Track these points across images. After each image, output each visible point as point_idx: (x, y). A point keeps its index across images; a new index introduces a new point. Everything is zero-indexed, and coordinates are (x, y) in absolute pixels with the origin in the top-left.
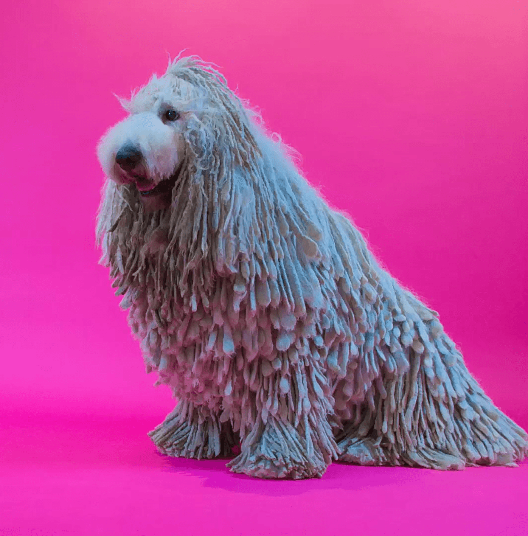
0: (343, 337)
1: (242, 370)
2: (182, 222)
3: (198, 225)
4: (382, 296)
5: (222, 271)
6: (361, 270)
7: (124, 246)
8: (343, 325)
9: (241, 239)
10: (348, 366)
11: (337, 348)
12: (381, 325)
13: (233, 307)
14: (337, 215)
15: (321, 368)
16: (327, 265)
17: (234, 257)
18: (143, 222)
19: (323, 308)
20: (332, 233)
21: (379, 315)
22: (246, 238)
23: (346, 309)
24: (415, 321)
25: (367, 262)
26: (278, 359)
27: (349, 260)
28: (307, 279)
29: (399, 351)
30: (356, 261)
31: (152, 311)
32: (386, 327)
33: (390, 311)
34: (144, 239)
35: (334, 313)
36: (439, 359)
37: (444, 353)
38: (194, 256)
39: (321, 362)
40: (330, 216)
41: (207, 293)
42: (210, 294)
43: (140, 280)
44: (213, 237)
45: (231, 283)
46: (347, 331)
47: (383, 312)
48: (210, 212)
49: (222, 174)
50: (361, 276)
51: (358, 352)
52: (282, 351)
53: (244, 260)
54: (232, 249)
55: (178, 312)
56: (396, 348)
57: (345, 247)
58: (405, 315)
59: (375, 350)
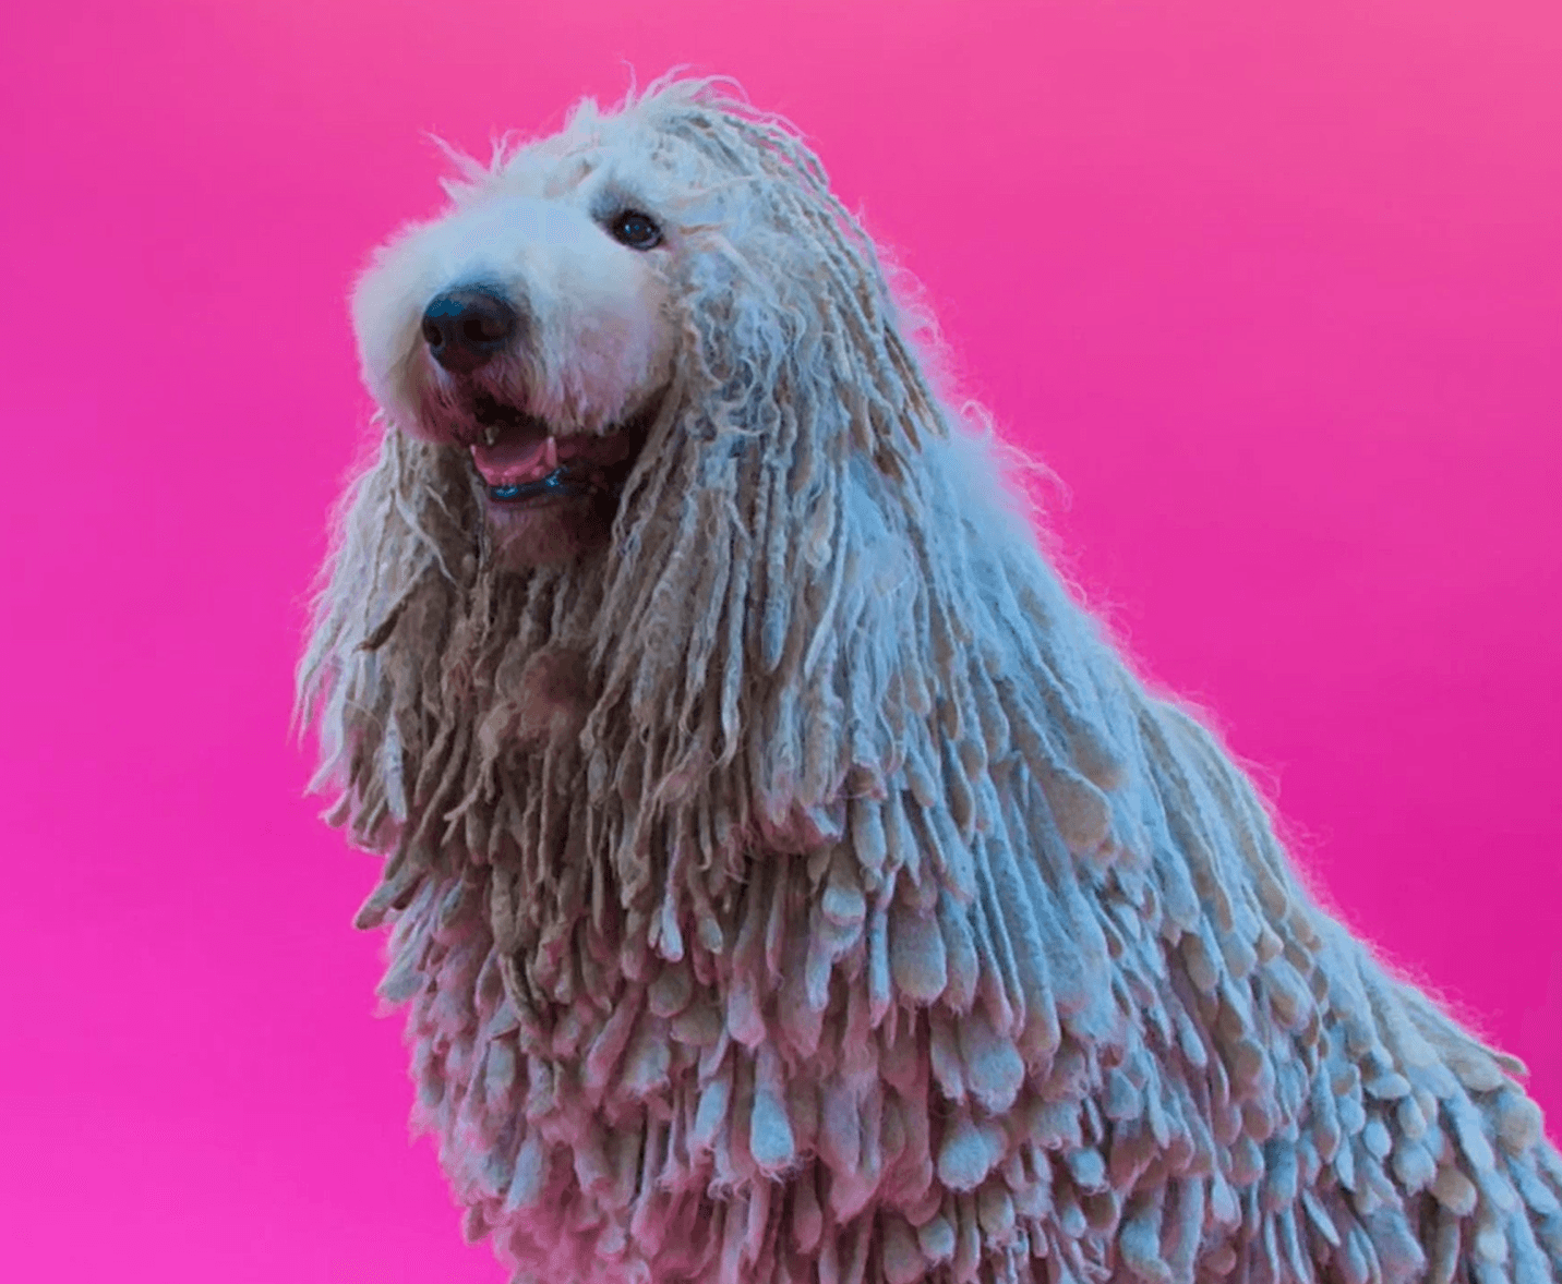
0: (1185, 1156)
1: (817, 1251)
2: (647, 622)
3: (711, 633)
4: (1325, 1006)
5: (784, 824)
6: (1259, 908)
7: (413, 716)
8: (1184, 1112)
9: (859, 715)
10: (1201, 1261)
11: (1160, 1197)
12: (1321, 1114)
13: (805, 991)
14: (1172, 712)
15: (1095, 1267)
16: (1135, 884)
17: (834, 777)
18: (492, 620)
19: (1116, 1041)
20: (1154, 772)
21: (1313, 1076)
22: (878, 718)
23: (1198, 1050)
24: (1442, 1095)
25: (1277, 882)
26: (943, 1221)
27: (1217, 869)
28: (1067, 931)
29: (1388, 1206)
30: (1238, 876)
31: (501, 960)
32: (1339, 1119)
33: (1350, 1061)
34: (493, 683)
35: (1149, 1066)
36: (1526, 1233)
37: (1545, 1211)
38: (686, 751)
39: (1093, 1244)
40: (1145, 712)
41: (716, 904)
42: (727, 907)
43: (470, 837)
44: (762, 690)
45: (808, 884)
46: (1197, 1136)
47: (1329, 1065)
48: (756, 597)
49: (806, 473)
50: (1258, 931)
51: (1239, 1209)
52: (958, 1190)
53: (869, 792)
54: (828, 747)
55: (600, 968)
56: (1380, 1199)
57: (1200, 822)
58: (1404, 1075)
59: (1301, 1207)
